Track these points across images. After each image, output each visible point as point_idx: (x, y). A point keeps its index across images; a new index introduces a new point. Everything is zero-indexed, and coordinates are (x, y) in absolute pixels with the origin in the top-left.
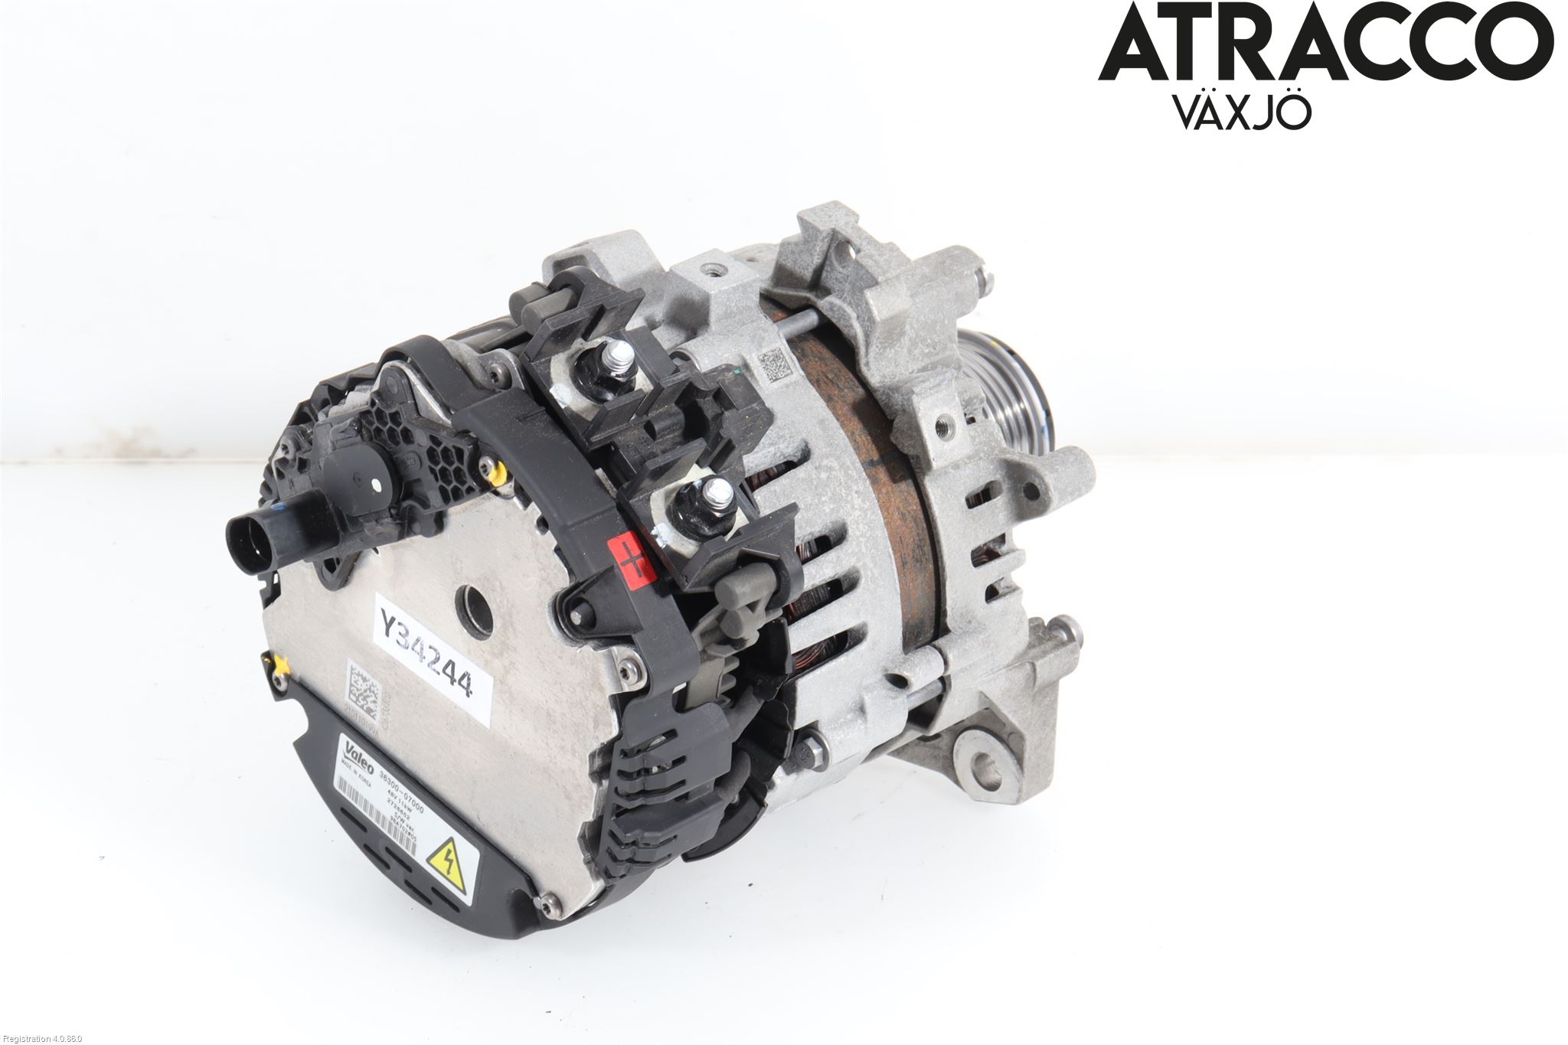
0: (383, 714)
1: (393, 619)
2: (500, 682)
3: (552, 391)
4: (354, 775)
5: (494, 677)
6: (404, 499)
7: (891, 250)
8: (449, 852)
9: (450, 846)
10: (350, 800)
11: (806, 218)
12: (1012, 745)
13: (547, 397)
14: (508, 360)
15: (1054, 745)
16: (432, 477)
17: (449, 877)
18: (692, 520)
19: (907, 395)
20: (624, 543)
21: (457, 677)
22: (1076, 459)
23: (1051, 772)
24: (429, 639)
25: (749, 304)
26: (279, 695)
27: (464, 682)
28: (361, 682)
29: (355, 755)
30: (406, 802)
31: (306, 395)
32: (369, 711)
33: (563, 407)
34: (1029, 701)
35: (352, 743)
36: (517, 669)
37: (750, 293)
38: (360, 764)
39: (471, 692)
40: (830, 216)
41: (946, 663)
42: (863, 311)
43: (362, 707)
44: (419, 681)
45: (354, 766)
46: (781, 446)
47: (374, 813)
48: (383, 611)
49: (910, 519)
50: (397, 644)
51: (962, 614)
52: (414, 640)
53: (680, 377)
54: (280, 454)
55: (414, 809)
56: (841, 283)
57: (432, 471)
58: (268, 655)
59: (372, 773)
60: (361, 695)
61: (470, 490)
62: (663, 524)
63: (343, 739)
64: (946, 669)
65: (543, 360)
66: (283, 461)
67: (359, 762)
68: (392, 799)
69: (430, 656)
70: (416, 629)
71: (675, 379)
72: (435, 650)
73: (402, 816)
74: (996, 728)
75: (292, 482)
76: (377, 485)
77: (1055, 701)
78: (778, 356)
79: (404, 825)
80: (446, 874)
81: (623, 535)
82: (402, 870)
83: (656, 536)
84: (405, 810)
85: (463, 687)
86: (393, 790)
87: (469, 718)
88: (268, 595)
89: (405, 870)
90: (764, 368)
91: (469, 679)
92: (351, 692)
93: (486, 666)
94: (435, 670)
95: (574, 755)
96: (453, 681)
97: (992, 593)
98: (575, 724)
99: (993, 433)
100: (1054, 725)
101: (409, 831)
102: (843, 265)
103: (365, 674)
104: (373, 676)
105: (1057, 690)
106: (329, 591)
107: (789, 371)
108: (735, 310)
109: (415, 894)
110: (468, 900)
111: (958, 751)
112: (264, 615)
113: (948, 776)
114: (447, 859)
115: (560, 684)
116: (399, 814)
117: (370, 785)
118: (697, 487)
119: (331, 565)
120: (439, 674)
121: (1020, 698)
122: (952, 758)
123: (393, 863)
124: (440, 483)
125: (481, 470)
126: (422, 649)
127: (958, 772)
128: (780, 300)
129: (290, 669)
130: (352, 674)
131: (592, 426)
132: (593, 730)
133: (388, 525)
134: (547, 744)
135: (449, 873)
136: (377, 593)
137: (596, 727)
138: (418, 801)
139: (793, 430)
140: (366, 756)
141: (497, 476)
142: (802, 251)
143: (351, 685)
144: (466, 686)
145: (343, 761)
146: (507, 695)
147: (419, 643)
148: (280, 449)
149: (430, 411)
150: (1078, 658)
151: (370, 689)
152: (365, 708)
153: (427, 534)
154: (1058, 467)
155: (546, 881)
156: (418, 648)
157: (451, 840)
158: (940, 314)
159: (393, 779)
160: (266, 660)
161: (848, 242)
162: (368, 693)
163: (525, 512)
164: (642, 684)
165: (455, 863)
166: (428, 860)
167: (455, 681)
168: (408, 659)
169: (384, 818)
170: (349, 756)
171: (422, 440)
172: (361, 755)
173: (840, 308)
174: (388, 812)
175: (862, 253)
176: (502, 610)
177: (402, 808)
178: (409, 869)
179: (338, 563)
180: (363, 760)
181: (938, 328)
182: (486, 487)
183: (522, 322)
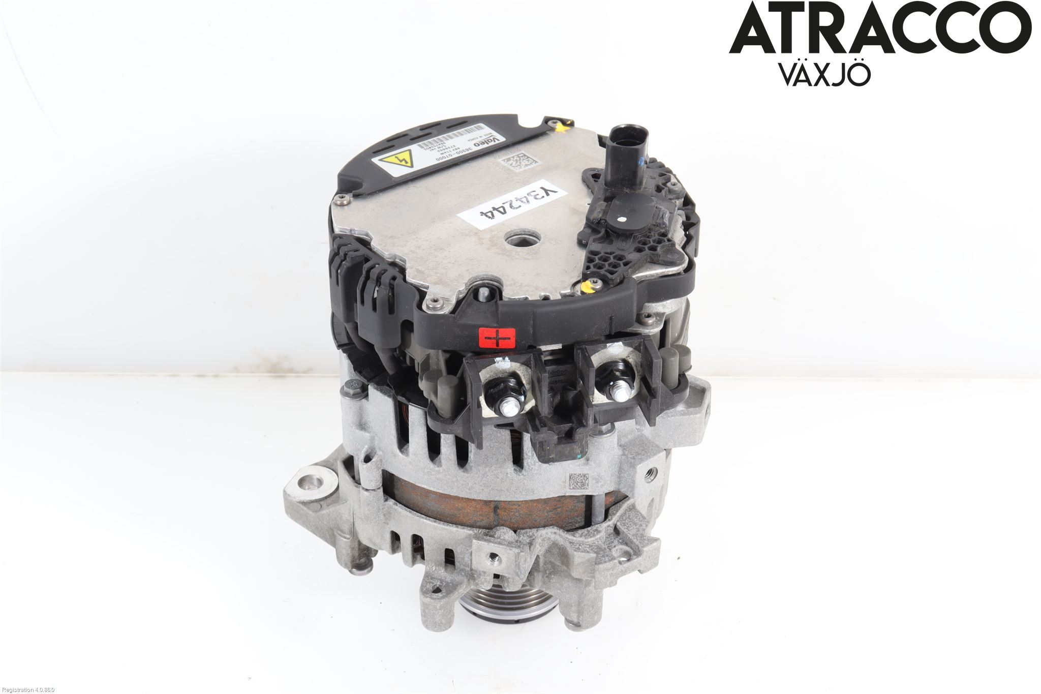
0: (502, 166)
1: (548, 194)
2: (477, 233)
3: (621, 343)
4: (480, 136)
5: (481, 231)
6: (606, 231)
7: (611, 582)
8: (406, 162)
9: (409, 164)
10: (468, 128)
11: (655, 544)
12: (315, 504)
13: (618, 339)
14: (653, 328)
15: (304, 527)
16: (609, 251)
17: (394, 156)
18: (502, 384)
19: (523, 547)
20: (509, 339)
21: (495, 212)
22: (442, 624)
23: (292, 518)
24: (525, 208)
25: (622, 485)
26: (547, 120)
27: (490, 215)
28: (527, 163)
29: (490, 141)
30: (447, 154)
31: (698, 210)
32: (509, 160)
33: (608, 345)
34: (332, 527)
35: (497, 142)
36: (477, 245)
37: (628, 489)
38: (483, 141)
39: (482, 215)
40: (649, 557)
41: (367, 490)
42: (585, 547)
43: (513, 157)
44: (506, 191)
45: (484, 137)
46: (529, 461)
47: (453, 136)
48: (556, 192)
49: (455, 512)
50: (533, 190)
51: (391, 514)
52: (529, 200)
53: (590, 421)
54: (673, 180)
55: (441, 156)
56: (609, 544)
57: (611, 254)
58: (572, 124)
59: (475, 145)
60: (520, 159)
61: (588, 268)
62: (509, 366)
63: (502, 139)
64: (363, 488)
65: (642, 348)
66: (669, 180)
67: (485, 141)
68: (454, 148)
69: (515, 204)
70: (534, 204)
71: (591, 417)
72: (517, 208)
73: (442, 149)
74: (329, 500)
75: (654, 178)
76: (622, 219)
77: (326, 541)
78: (583, 485)
79: (436, 148)
80: (396, 156)
81: (514, 340)
82: (415, 135)
83: (504, 359)
84: (443, 151)
85: (487, 213)
86: (458, 151)
87: (469, 208)
88: (603, 140)
89: (413, 137)
90: (580, 474)
91: (489, 217)
92: (525, 155)
93: (490, 230)
94: (507, 202)
95: (411, 251)
96: (494, 209)
97: (395, 537)
98: (427, 260)
99: (483, 585)
100: (314, 533)
101: (432, 148)
102: (618, 550)
103: (529, 167)
104: (525, 170)
105: (331, 545)
106: (584, 169)
107: (572, 488)
108: (622, 475)
109: (397, 136)
110: (375, 160)
111: (331, 473)
112: (595, 133)
113: (322, 461)
114: (404, 160)
115: (453, 263)
116: (444, 148)
117: (469, 141)
118: (520, 397)
119: (596, 176)
120: (503, 204)
121: (335, 522)
122: (329, 468)
123: (421, 133)
124: (602, 254)
125: (595, 280)
126: (522, 202)
127: (321, 467)
128: (618, 504)
129: (558, 132)
130: (534, 160)
131: (587, 355)
132: (418, 267)
133: (598, 215)
134: (427, 240)
135: (396, 157)
136: (567, 193)
137: (418, 270)
138: (444, 160)
139: (535, 472)
140: (486, 146)
141: (588, 287)
142: (638, 531)
143: (528, 157)
144: (487, 214)
145: (491, 134)
146: (467, 233)
147: (526, 202)
148: (676, 181)
149: (647, 269)
150: (341, 565)
151: (520, 165)
152: (512, 158)
153: (580, 234)
154: (442, 611)
155: (357, 205)
156: (524, 200)
157: (412, 166)
158: (565, 590)
159: (464, 153)
160: (569, 122)
161: (629, 560)
162: (518, 164)
163: (558, 292)
164: (424, 307)
165: (399, 162)
166: (410, 151)
167: (494, 210)
168: (522, 192)
169: (447, 139)
170: (492, 138)
171: (632, 256)
172: (488, 144)
173: (594, 535)
174: (449, 143)
175: (618, 564)
176: (514, 252)
177: (446, 151)
178: (412, 139)
179: (595, 181)
180: (484, 143)
181: (558, 585)
182: (585, 278)
183: (672, 348)
